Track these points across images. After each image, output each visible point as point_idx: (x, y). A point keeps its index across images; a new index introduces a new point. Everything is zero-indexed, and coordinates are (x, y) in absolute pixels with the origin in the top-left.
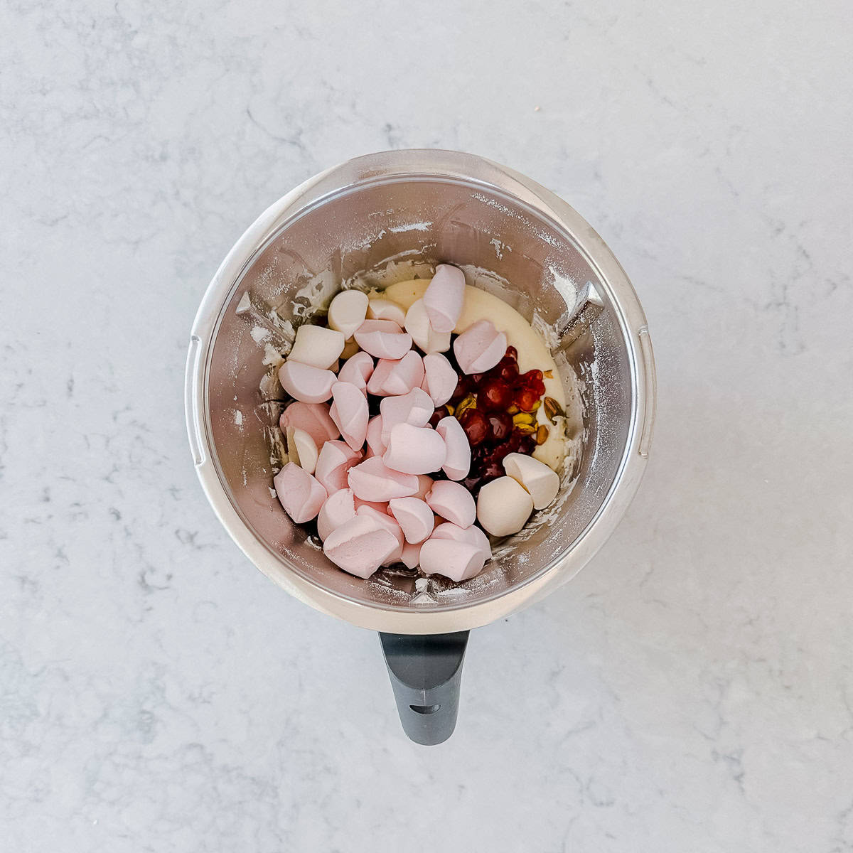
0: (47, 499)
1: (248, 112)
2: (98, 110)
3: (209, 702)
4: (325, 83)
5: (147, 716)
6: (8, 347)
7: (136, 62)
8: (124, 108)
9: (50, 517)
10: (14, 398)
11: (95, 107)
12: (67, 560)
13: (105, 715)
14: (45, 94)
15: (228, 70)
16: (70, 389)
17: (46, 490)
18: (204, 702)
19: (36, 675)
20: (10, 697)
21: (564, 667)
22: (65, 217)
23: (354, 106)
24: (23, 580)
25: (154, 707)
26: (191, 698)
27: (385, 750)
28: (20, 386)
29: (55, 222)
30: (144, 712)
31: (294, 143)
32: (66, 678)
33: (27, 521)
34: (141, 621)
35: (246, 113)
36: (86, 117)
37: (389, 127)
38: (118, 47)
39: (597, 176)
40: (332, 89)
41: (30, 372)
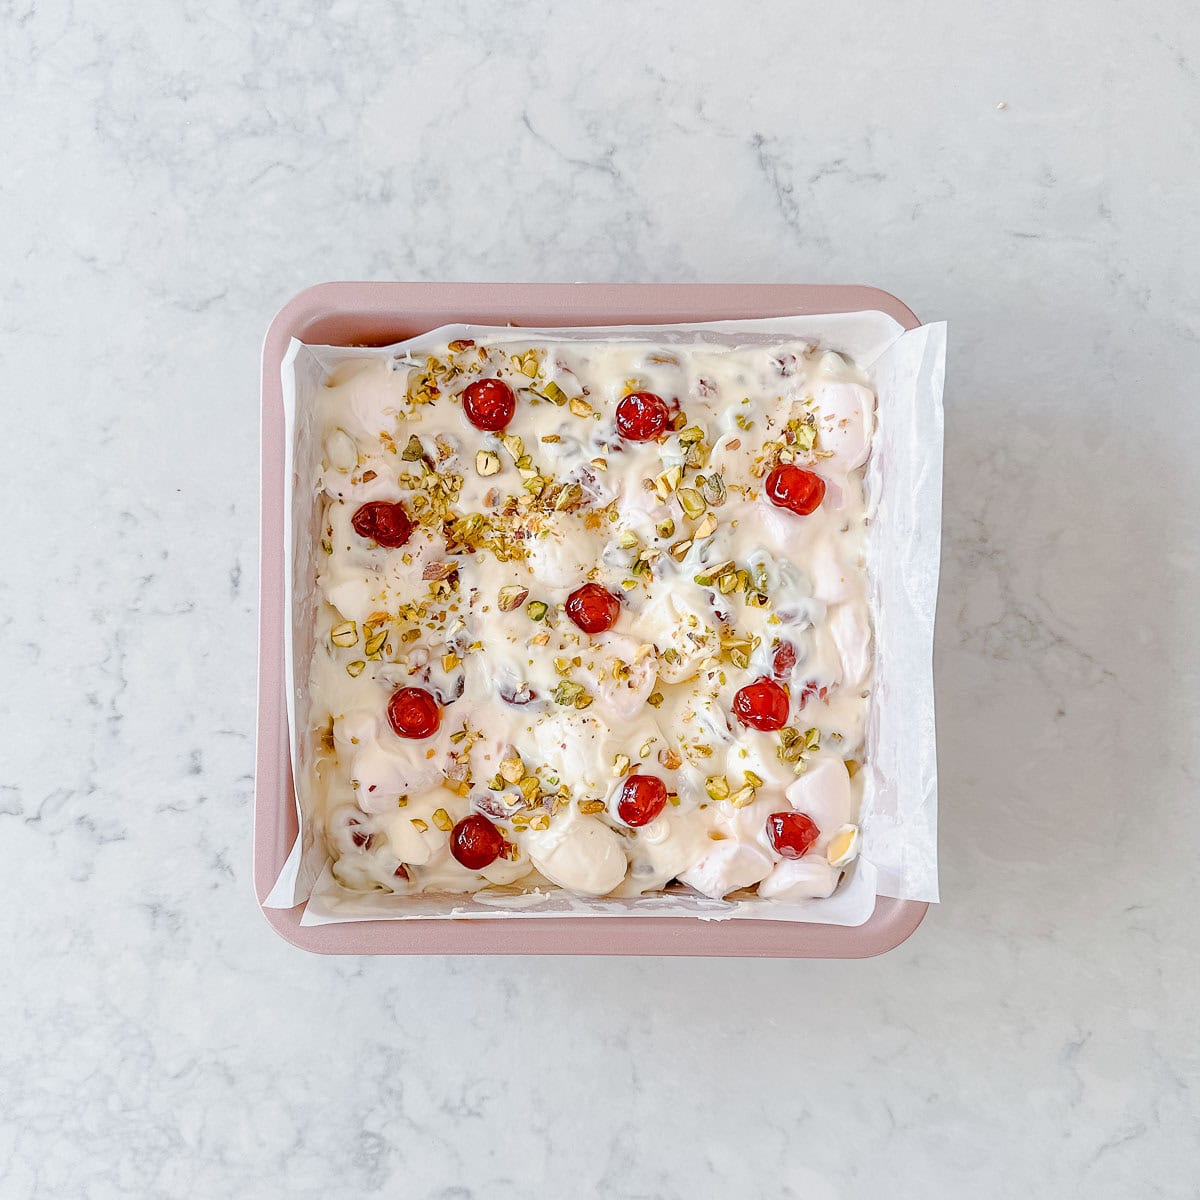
0: (197, 770)
1: (526, 120)
2: (275, 123)
3: (479, 1115)
4: (650, 71)
5: (372, 1141)
6: (126, 515)
7: (336, 43)
8: (319, 118)
9: (202, 800)
10: (138, 599)
11: (270, 116)
12: (232, 873)
13: (299, 1143)
14: (185, 99)
15: (489, 53)
16: (235, 582)
17: (195, 755)
18: (470, 1113)
19: (177, 1076)
20: (134, 1115)
21: (1090, 1034)
22: (222, 296)
23: (700, 107)
24: (155, 910)
25: (384, 1125)
26: (447, 1108)
27: (786, 1190)
28: (149, 579)
29: (205, 305)
30: (366, 1135)
31: (603, 169)
32: (231, 1080)
33: (161, 809)
34: (359, 974)
35: (523, 122)
36: (254, 133)
37: (759, 140)
38: (308, 19)
39: (1103, 211)
40: (663, 80)
41: (166, 555)
